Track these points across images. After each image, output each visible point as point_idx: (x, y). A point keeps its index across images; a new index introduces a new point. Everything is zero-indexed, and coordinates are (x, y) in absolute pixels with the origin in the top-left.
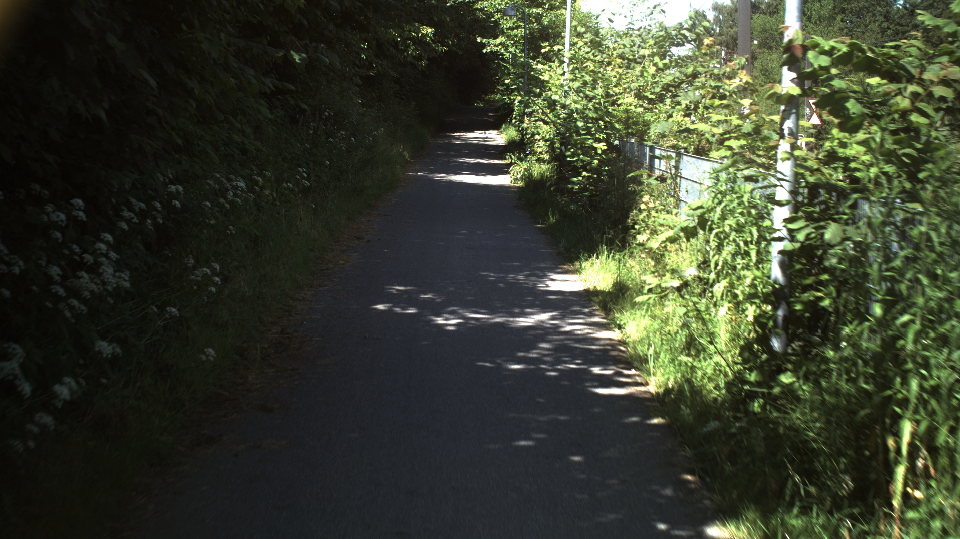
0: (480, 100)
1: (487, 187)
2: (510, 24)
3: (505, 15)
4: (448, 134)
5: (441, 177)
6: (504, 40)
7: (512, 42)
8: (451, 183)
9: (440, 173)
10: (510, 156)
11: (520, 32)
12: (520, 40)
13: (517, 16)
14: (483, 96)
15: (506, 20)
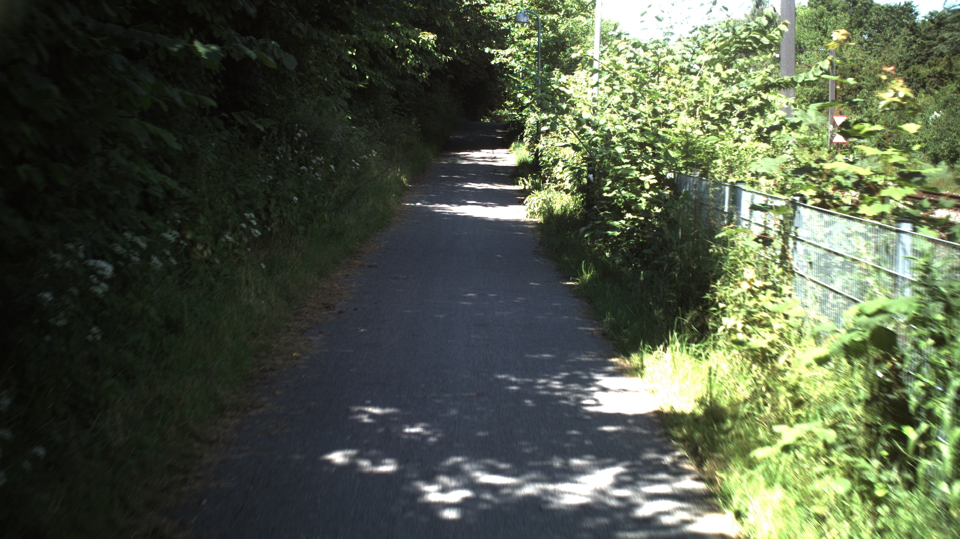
0: (487, 116)
1: (498, 223)
2: (522, 32)
3: (516, 21)
4: (453, 153)
5: (443, 209)
6: (515, 51)
7: (524, 52)
8: (454, 217)
9: (441, 203)
10: (523, 181)
11: (534, 41)
12: (533, 50)
13: (528, 23)
14: (490, 111)
15: (518, 27)
